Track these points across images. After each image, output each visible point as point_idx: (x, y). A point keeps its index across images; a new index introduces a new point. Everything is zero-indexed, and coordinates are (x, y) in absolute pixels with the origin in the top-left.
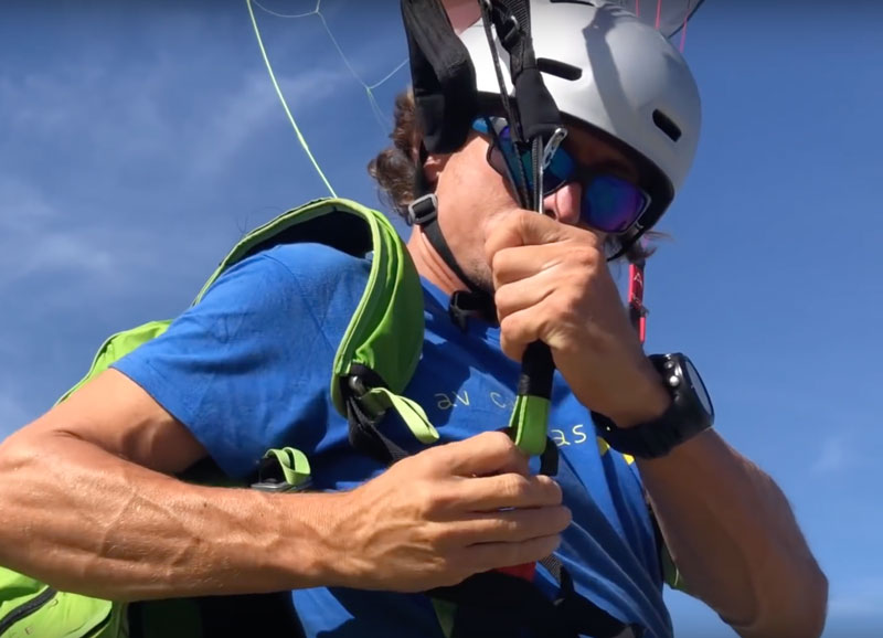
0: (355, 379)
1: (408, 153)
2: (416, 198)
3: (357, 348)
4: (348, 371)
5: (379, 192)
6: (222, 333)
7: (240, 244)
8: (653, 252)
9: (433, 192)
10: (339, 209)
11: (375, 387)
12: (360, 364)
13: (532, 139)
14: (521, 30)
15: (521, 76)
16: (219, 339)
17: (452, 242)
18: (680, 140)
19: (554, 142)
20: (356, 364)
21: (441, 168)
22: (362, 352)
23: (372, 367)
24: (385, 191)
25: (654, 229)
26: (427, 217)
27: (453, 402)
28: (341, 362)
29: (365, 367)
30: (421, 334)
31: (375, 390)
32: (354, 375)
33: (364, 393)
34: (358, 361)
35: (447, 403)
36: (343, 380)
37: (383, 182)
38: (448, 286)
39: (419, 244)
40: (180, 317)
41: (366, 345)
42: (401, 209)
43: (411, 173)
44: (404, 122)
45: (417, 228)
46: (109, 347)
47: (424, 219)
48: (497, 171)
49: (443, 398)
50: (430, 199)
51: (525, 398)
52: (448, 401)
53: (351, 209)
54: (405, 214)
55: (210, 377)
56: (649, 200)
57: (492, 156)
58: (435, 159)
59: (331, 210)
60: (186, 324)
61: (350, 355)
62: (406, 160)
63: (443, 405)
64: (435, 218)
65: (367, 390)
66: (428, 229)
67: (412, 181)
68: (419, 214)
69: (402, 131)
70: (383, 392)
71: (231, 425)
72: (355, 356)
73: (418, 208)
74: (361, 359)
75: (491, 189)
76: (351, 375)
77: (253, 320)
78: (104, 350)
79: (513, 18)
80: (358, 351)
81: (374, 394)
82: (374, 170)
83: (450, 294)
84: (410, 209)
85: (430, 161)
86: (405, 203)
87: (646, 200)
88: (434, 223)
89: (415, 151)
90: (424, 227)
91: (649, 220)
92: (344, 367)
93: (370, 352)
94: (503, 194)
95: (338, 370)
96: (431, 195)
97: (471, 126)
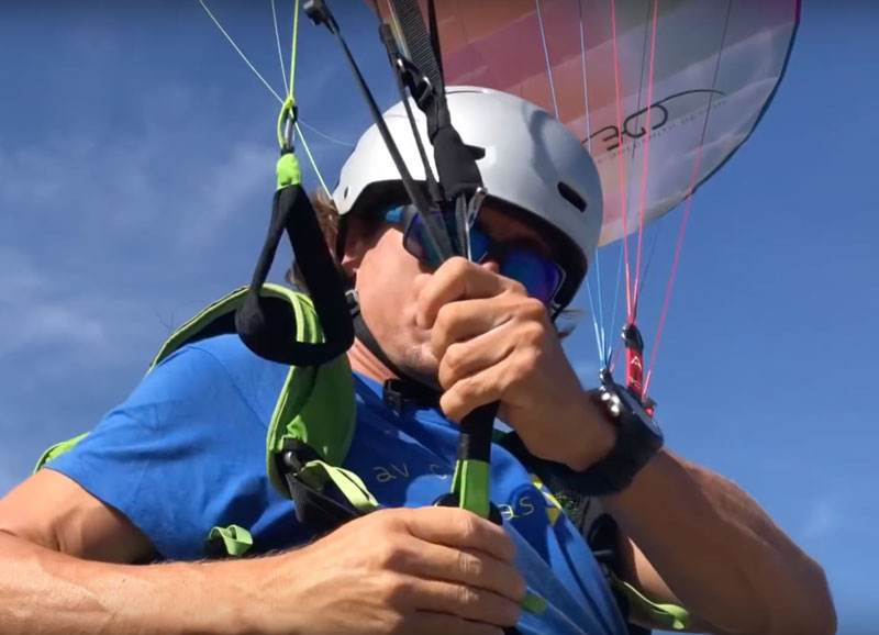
0: (289, 454)
3: (289, 422)
4: (281, 446)
6: (153, 422)
9: (353, 286)
11: (311, 460)
12: (293, 439)
13: (454, 199)
14: (434, 91)
15: (438, 136)
16: (151, 428)
17: (377, 332)
18: (586, 211)
19: (476, 201)
20: (289, 439)
21: (357, 264)
22: (294, 427)
23: (305, 440)
26: (351, 311)
27: (392, 476)
28: (274, 438)
29: (298, 441)
31: (309, 464)
32: (288, 451)
33: (300, 468)
34: (289, 436)
35: (386, 477)
36: (278, 457)
38: (379, 376)
40: (112, 411)
41: (296, 420)
49: (381, 471)
50: (352, 294)
51: (465, 463)
52: (386, 474)
55: (145, 464)
56: (564, 274)
57: (408, 243)
58: (351, 256)
60: (117, 417)
61: (281, 430)
63: (382, 478)
64: (358, 312)
65: (303, 466)
70: (319, 465)
71: (170, 509)
72: (286, 432)
74: (293, 434)
76: (285, 450)
77: (183, 407)
79: (426, 79)
80: (289, 427)
81: (309, 468)
82: (292, 279)
83: (382, 383)
85: (347, 258)
87: (560, 276)
88: (358, 318)
89: (331, 251)
92: (277, 443)
93: (302, 426)
95: (271, 447)
96: (351, 291)
97: (383, 218)
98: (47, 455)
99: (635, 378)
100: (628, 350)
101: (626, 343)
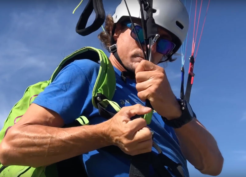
0: (98, 97)
1: (109, 33)
2: (111, 45)
3: (98, 88)
4: (96, 95)
5: (101, 43)
6: (65, 89)
7: (63, 60)
8: (176, 59)
9: (116, 43)
10: (90, 50)
12: (99, 93)
13: (149, 38)
17: (121, 58)
18: (183, 29)
20: (98, 93)
21: (118, 37)
22: (100, 90)
23: (103, 94)
24: (103, 43)
25: (176, 53)
26: (114, 51)
27: (125, 102)
28: (94, 93)
29: (101, 94)
30: (116, 84)
31: (104, 100)
33: (101, 101)
34: (98, 92)
35: (123, 103)
36: (95, 98)
37: (102, 40)
38: (121, 69)
39: (112, 58)
41: (100, 88)
42: (107, 48)
43: (110, 38)
44: (108, 24)
45: (112, 53)
46: (28, 89)
47: (113, 51)
48: (134, 38)
49: (122, 101)
50: (115, 45)
52: (124, 102)
53: (93, 50)
54: (108, 49)
56: (175, 45)
57: (132, 34)
58: (116, 34)
59: (88, 50)
61: (96, 91)
62: (108, 34)
63: (122, 103)
64: (116, 51)
65: (102, 100)
66: (115, 54)
67: (110, 40)
68: (112, 50)
69: (107, 27)
70: (107, 100)
72: (98, 91)
73: (112, 48)
74: (99, 92)
75: (132, 43)
76: (97, 96)
78: (27, 90)
80: (98, 90)
82: (99, 37)
84: (110, 48)
85: (115, 35)
86: (108, 46)
87: (174, 46)
88: (116, 52)
89: (111, 32)
90: (113, 53)
91: (175, 51)
92: (95, 94)
93: (102, 89)
94: (135, 45)
95: (93, 96)
97: (126, 25)
98: (28, 88)
99: (191, 72)
100: (190, 63)
101: (190, 61)
